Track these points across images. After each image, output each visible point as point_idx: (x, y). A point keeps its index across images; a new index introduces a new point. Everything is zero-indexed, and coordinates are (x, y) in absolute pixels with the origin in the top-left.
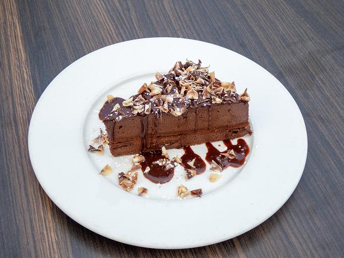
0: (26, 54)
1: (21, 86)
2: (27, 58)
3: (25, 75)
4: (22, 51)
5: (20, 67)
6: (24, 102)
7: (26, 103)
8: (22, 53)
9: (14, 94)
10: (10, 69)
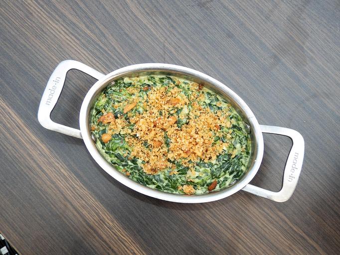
0: (45, 144)
1: (68, 185)
2: (49, 149)
3: (62, 170)
4: (38, 142)
5: (50, 164)
6: (84, 202)
7: (86, 202)
8: (41, 145)
9: (69, 198)
10: (43, 171)
